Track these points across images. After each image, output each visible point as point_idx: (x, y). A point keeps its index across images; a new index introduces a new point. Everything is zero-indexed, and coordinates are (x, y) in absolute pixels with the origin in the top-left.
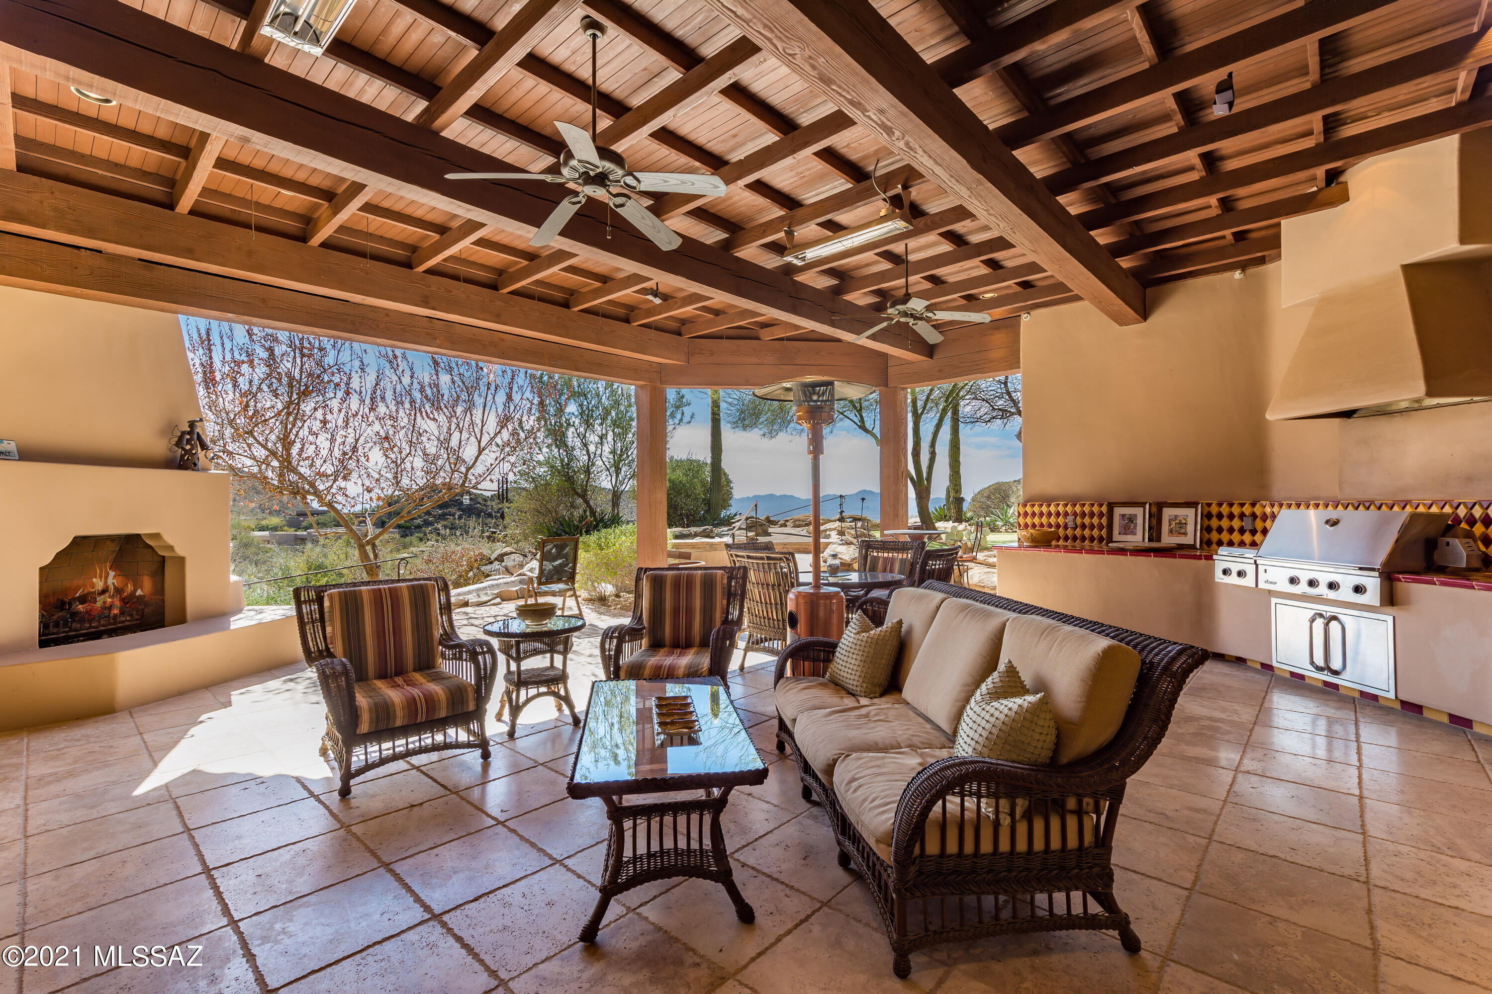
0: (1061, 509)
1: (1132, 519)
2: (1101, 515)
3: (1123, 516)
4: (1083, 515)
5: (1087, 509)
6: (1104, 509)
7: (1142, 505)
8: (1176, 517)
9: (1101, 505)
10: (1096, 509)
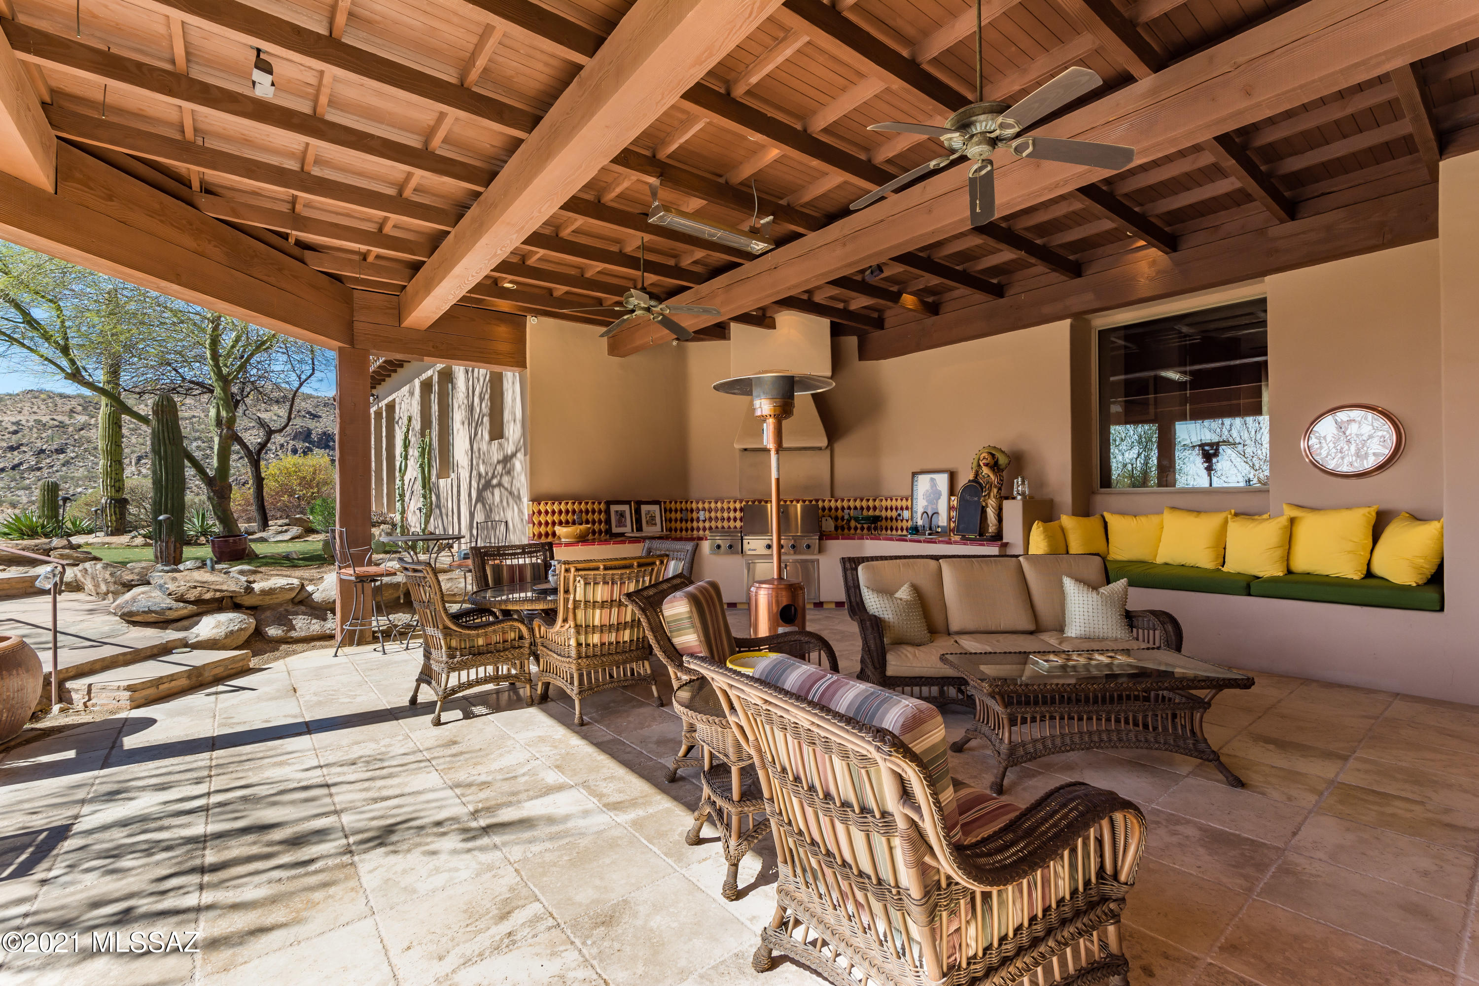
0: (570, 507)
1: (622, 515)
2: (600, 512)
3: (617, 512)
4: (587, 512)
5: (589, 507)
6: (603, 507)
7: (628, 503)
8: (649, 511)
9: (600, 503)
10: (596, 506)
